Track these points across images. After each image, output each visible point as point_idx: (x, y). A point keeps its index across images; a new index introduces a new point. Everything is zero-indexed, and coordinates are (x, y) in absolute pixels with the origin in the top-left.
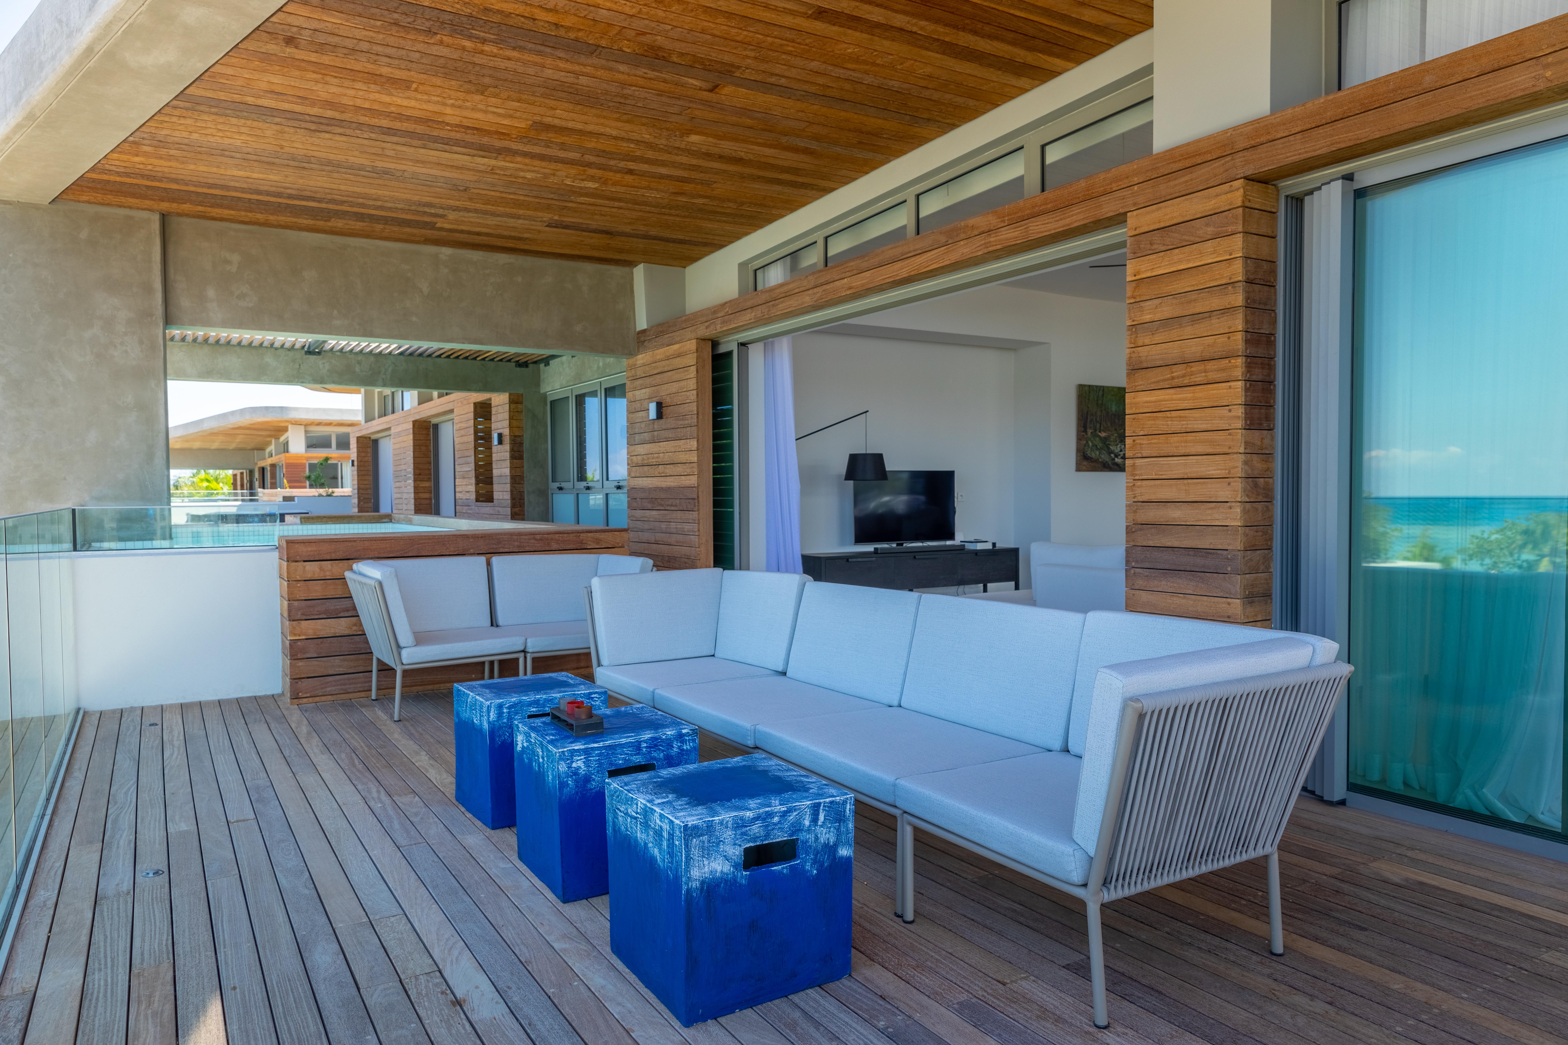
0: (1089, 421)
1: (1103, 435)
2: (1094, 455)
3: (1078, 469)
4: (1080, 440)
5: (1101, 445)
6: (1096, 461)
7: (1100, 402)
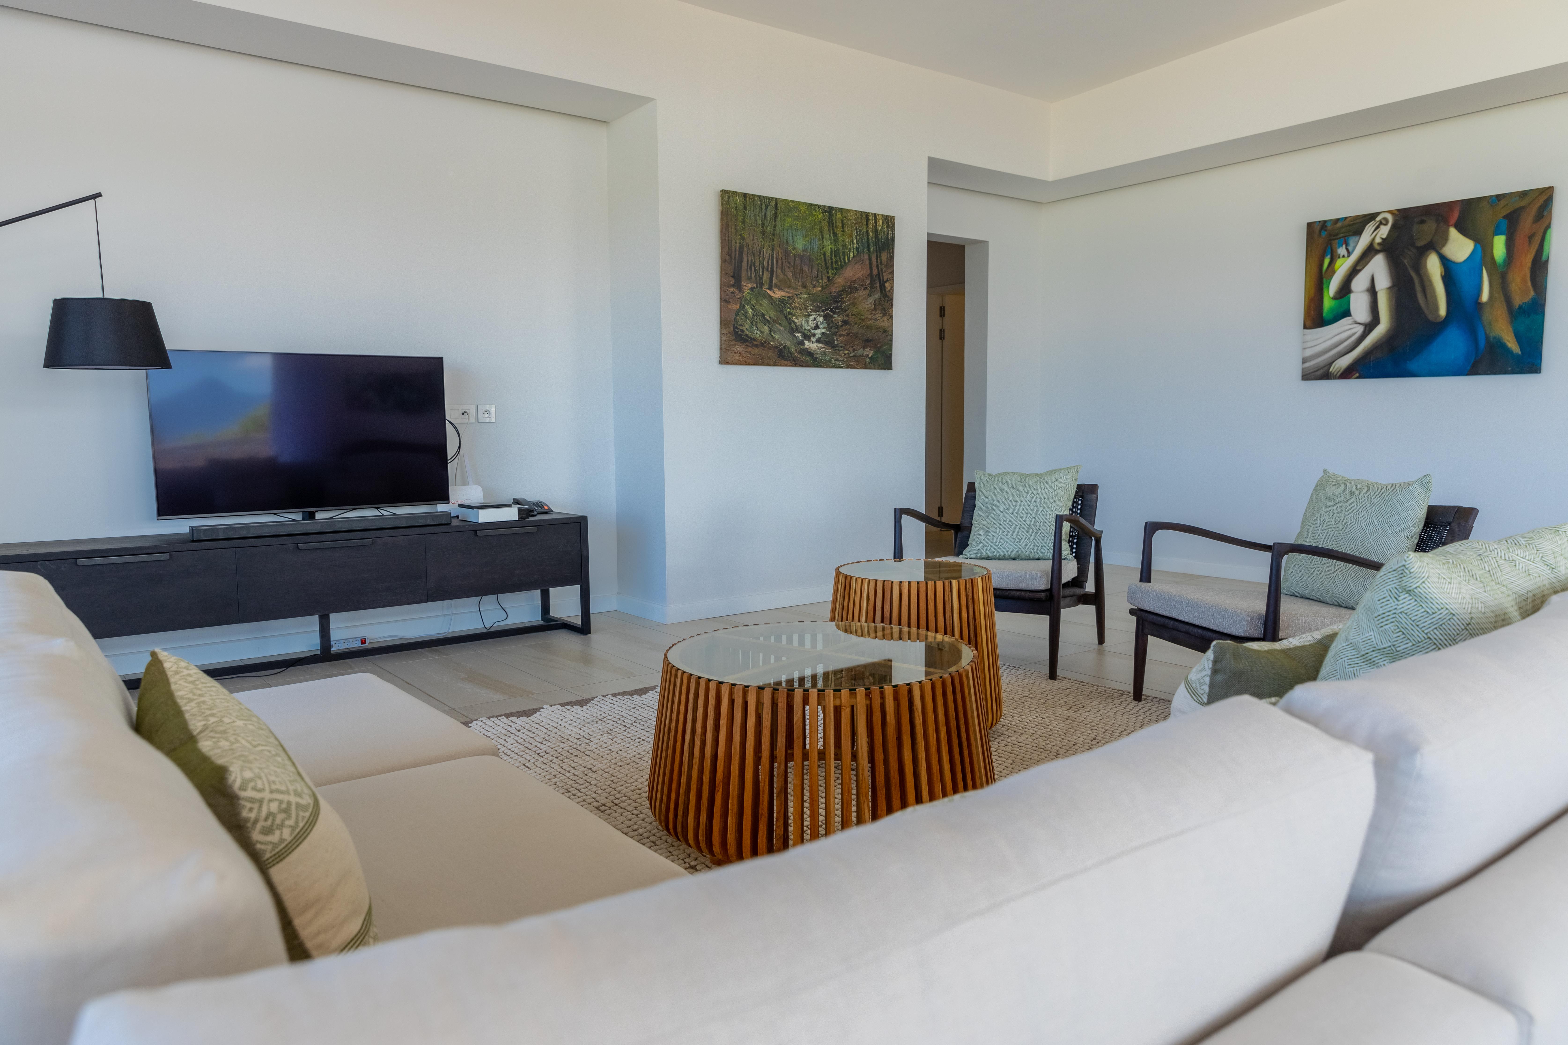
0: (744, 264)
1: (777, 294)
2: (760, 332)
3: (725, 361)
4: (728, 302)
5: (773, 314)
6: (763, 344)
7: (769, 229)
